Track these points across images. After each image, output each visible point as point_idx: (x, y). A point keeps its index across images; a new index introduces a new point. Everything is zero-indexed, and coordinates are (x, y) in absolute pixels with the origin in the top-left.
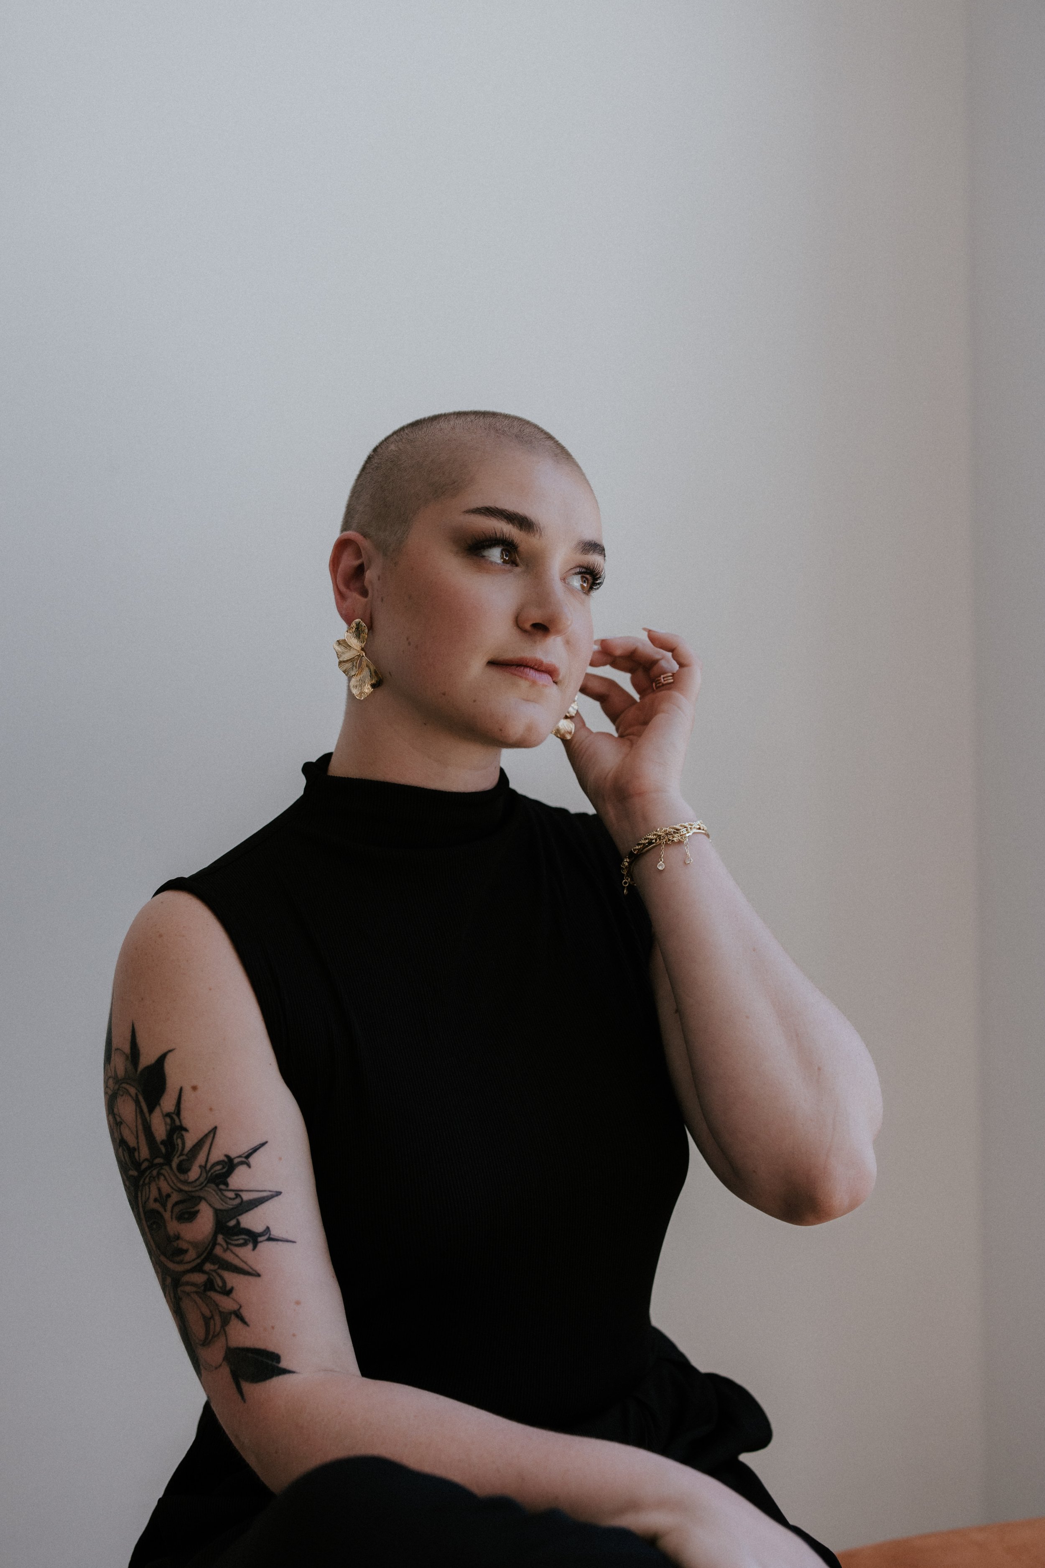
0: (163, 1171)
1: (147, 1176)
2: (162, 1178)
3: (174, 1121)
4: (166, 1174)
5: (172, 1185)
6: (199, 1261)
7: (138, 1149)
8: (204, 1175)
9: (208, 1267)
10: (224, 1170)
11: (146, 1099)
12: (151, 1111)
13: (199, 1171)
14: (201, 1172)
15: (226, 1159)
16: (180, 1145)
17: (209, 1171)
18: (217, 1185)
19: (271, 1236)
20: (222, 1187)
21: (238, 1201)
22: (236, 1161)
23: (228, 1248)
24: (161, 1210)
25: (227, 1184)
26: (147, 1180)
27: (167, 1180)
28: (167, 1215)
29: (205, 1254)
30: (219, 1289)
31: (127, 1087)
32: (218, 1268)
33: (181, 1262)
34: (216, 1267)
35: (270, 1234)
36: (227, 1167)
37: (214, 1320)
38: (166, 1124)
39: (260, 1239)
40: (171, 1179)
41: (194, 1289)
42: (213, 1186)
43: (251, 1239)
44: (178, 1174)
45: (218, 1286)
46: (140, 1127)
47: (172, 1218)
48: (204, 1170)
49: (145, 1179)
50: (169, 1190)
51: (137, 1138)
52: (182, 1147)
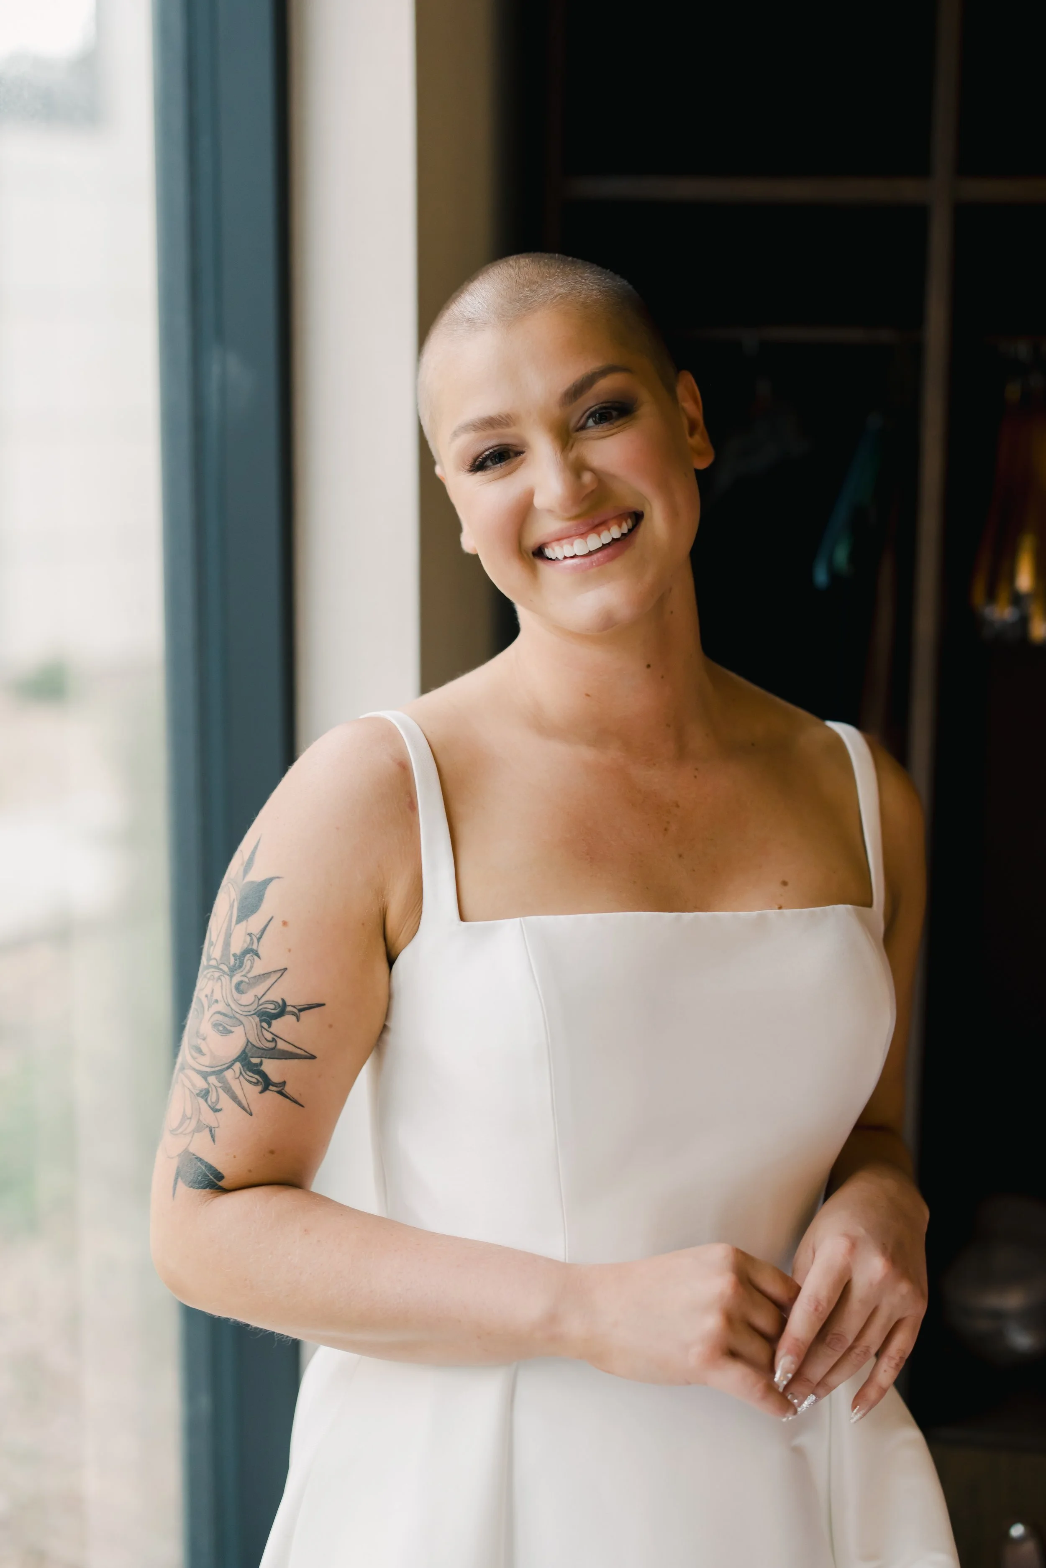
0: (222, 978)
1: (210, 972)
2: (219, 983)
3: (253, 943)
4: (224, 983)
5: (224, 995)
6: (208, 1070)
7: (215, 945)
8: (255, 1006)
9: (212, 1079)
10: (273, 1011)
11: (239, 910)
12: (239, 921)
13: (253, 999)
14: (254, 1002)
15: (280, 1002)
16: (248, 968)
17: (261, 1005)
18: (261, 1021)
19: (283, 1091)
20: (265, 1025)
21: (272, 1045)
22: (289, 1009)
23: (238, 1078)
24: (206, 1007)
25: (270, 1025)
26: (209, 976)
27: (222, 989)
28: (208, 1014)
29: (219, 1068)
30: (209, 1103)
31: (232, 890)
32: (220, 1087)
33: (194, 1058)
34: (220, 1085)
35: (283, 1089)
36: (279, 1010)
37: (190, 1121)
38: (245, 942)
39: (271, 1088)
40: (226, 990)
41: (191, 1087)
42: (257, 1019)
43: (263, 1084)
44: (234, 990)
45: (211, 1100)
46: (223, 931)
47: (209, 1020)
48: (257, 999)
49: (208, 973)
50: (219, 998)
51: (218, 936)
52: (249, 970)
